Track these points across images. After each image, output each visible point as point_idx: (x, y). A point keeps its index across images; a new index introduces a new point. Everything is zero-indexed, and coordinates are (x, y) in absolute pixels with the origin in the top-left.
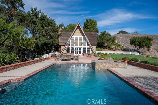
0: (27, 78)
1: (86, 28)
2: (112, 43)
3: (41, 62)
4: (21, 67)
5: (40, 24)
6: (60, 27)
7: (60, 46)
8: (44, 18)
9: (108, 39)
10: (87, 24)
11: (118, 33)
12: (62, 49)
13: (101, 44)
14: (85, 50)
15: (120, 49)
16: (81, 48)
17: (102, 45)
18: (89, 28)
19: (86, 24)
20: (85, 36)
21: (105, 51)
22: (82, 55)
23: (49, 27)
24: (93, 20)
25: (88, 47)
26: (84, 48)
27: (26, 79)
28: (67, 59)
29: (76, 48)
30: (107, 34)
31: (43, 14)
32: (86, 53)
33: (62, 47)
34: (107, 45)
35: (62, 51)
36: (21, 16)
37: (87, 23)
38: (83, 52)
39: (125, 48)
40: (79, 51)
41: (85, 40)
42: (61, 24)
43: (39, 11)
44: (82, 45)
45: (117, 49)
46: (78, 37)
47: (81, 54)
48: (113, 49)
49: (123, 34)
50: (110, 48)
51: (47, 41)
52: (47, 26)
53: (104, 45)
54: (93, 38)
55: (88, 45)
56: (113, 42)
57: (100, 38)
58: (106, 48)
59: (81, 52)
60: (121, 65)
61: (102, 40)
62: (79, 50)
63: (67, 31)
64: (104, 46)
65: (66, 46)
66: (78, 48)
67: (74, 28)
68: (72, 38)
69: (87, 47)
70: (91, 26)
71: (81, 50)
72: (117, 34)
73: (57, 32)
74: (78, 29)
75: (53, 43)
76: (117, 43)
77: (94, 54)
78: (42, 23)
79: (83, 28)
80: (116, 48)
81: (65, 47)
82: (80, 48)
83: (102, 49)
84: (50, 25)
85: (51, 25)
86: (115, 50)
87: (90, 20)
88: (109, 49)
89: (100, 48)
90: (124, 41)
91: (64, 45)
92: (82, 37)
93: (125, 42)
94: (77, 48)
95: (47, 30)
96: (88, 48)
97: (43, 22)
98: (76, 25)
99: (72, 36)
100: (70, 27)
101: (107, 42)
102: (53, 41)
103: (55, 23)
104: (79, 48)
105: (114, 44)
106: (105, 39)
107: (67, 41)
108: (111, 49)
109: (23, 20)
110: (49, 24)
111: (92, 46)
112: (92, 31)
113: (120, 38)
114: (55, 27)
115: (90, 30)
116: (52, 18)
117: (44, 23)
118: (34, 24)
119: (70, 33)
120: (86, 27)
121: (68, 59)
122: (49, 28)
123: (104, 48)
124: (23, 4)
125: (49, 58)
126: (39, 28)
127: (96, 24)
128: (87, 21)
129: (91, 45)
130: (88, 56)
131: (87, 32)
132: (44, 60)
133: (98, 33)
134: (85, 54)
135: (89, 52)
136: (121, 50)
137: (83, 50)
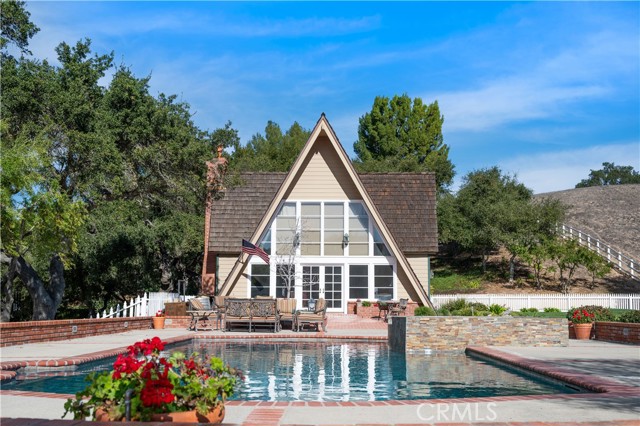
0: (85, 363)
1: (371, 149)
2: (542, 241)
3: (110, 332)
4: (26, 341)
5: (110, 127)
6: (214, 146)
7: (214, 257)
8: (130, 95)
9: (513, 218)
10: (380, 125)
11: (583, 185)
12: (223, 273)
13: (469, 250)
14: (365, 282)
15: (590, 279)
16: (338, 269)
17: (479, 260)
18: (390, 154)
19: (371, 127)
20: (361, 198)
21: (497, 292)
22: (344, 308)
23: (157, 145)
24: (418, 102)
25: (383, 261)
26: (358, 271)
27: (82, 364)
28: (256, 320)
29: (306, 269)
30: (504, 190)
31: (123, 75)
32: (372, 298)
33: (225, 265)
34: (508, 256)
35: (224, 285)
36: (25, 89)
37: (381, 121)
38: (353, 294)
39: (627, 276)
40: (328, 287)
41: (364, 218)
42: (223, 127)
43: (105, 57)
44: (347, 249)
45: (574, 283)
46: (319, 204)
47: (338, 304)
48: (549, 283)
49: (617, 188)
50: (526, 274)
51: (130, 231)
52: (146, 141)
53: (491, 258)
54: (411, 207)
55: (381, 249)
56: (544, 237)
57: (462, 210)
58: (504, 278)
59: (338, 295)
60: (539, 327)
61: (471, 224)
62: (328, 278)
63: (256, 169)
64: (493, 266)
65: (246, 255)
66: (322, 270)
67: (299, 152)
68: (287, 211)
69: (372, 261)
70: (405, 141)
71: (338, 278)
72: (578, 186)
73: (199, 173)
74: (318, 158)
75: (166, 242)
76: (572, 244)
77: (421, 304)
78: (118, 123)
79: (357, 150)
80: (566, 275)
81: (240, 266)
82: (333, 272)
83: (474, 284)
84: (165, 132)
85: (171, 137)
86: (559, 289)
87: (398, 103)
88: (523, 280)
89: (462, 279)
90: (621, 232)
91: (237, 255)
92: (347, 201)
93: (629, 234)
94: (316, 269)
95: (148, 161)
96: (379, 269)
97: (127, 116)
98: (310, 134)
99: (286, 196)
100: (272, 144)
101: (507, 237)
102: (170, 233)
103: (191, 123)
104: (328, 270)
105: (551, 251)
106: (493, 221)
107: (256, 229)
108: (536, 284)
109: (30, 107)
110: (156, 132)
111: (407, 255)
112: (408, 169)
113: (597, 213)
114: (192, 147)
115: (399, 166)
116: (175, 97)
117: (129, 124)
118: (83, 129)
119: (273, 180)
120: (371, 143)
121: (262, 320)
122: (158, 152)
123: (489, 279)
124: (32, 25)
125: (150, 319)
126: (107, 152)
127: (438, 128)
128: (380, 106)
129: (401, 248)
130: (379, 317)
131: (372, 175)
132: (126, 325)
133: (449, 183)
134: (366, 304)
135: (391, 292)
136: (601, 287)
137: (353, 282)
